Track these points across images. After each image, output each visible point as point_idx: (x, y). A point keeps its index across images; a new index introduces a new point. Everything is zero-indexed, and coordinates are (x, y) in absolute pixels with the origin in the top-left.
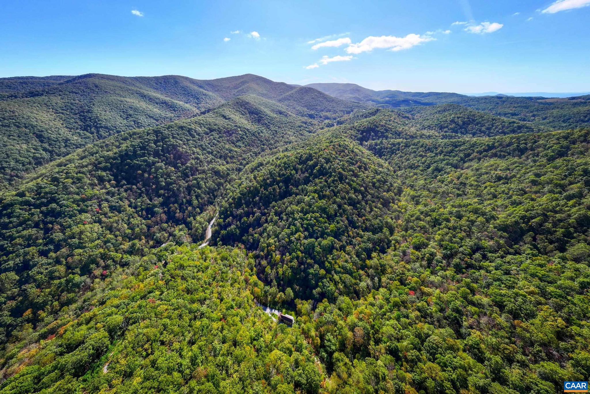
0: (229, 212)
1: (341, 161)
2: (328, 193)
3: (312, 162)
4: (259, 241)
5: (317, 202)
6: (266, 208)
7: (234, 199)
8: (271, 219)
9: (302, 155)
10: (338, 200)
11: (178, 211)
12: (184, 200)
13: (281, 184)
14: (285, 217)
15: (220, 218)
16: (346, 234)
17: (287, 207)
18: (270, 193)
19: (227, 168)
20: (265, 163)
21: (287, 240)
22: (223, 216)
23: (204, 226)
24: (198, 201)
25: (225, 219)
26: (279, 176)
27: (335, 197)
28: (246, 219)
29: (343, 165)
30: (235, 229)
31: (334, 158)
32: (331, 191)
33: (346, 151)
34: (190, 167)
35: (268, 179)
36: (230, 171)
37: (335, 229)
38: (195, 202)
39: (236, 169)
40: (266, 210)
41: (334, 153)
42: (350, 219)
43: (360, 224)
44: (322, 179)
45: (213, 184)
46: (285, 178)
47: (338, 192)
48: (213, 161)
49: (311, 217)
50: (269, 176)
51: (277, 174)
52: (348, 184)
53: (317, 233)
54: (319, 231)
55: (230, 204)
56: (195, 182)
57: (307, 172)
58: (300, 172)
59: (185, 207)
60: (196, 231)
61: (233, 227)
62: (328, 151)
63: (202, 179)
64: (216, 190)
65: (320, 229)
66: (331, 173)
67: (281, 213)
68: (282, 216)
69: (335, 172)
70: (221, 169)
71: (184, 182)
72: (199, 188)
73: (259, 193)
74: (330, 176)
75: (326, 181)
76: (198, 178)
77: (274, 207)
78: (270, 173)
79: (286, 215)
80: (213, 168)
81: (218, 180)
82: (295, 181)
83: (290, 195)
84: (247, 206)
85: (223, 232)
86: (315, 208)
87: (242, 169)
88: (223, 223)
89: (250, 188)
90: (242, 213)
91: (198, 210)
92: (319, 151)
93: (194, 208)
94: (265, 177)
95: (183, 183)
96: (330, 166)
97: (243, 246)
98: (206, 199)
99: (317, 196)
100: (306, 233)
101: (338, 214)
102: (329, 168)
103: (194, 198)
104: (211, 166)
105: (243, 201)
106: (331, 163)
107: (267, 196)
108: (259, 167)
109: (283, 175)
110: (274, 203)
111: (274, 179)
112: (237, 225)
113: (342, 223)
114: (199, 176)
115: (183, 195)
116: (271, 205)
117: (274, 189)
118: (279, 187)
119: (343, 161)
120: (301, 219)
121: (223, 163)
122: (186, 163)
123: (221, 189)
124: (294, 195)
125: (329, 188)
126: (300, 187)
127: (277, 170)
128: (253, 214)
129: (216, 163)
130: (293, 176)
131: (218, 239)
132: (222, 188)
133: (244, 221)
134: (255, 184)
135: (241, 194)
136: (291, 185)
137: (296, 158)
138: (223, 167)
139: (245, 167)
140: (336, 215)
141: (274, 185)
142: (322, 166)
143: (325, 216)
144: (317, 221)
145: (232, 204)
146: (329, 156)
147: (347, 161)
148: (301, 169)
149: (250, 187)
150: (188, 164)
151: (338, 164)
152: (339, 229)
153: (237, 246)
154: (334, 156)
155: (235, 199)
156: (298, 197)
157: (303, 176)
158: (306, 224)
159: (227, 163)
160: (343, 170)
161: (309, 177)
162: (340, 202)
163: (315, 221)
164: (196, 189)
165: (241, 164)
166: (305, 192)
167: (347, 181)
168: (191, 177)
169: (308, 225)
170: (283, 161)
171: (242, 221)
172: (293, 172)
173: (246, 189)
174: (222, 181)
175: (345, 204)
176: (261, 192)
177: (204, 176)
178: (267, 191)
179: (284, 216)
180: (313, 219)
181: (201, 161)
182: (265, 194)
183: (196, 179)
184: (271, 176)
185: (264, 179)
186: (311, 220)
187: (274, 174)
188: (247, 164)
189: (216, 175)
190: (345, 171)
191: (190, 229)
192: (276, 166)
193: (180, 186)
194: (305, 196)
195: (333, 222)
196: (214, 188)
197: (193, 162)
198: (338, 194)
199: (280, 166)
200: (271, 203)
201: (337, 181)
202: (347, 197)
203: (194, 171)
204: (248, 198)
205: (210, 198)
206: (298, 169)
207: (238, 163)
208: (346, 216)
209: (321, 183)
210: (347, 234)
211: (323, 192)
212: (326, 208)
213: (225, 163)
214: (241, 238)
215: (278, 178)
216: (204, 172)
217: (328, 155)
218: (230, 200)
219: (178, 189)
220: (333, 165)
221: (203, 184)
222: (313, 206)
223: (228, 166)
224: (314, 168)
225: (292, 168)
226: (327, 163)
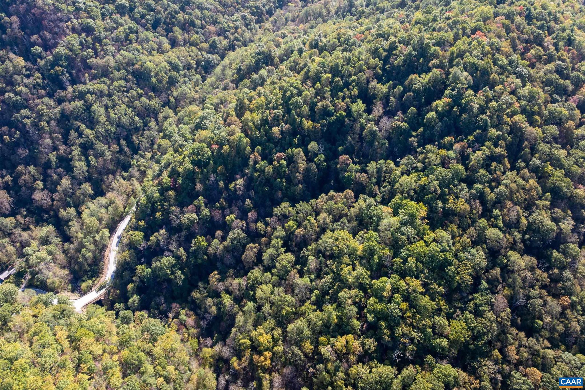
0: (158, 214)
1: (525, 79)
2: (462, 205)
3: (426, 78)
4: (232, 318)
5: (421, 236)
6: (262, 217)
7: (174, 174)
8: (273, 259)
9: (393, 47)
10: (492, 233)
11: (40, 184)
12: (53, 157)
13: (313, 145)
14: (312, 262)
15: (136, 228)
16: (496, 353)
17: (323, 230)
18: (278, 172)
19: (170, 63)
20: (277, 53)
21: (308, 346)
22: (142, 223)
23: (97, 238)
24: (88, 162)
25: (148, 232)
26: (313, 116)
27: (483, 222)
28: (204, 243)
29: (532, 98)
30: (174, 266)
31: (502, 67)
32: (474, 197)
33: (548, 40)
34: (67, 58)
35: (276, 121)
36: (178, 70)
37: (464, 335)
38: (80, 166)
39: (198, 63)
40: (260, 225)
41: (505, 45)
42: (521, 301)
43: (548, 319)
44: (449, 147)
45: (129, 112)
46: (330, 124)
47: (499, 203)
48: (133, 36)
49: (395, 290)
50: (280, 111)
51: (306, 109)
52: (536, 171)
53: (405, 348)
54: (412, 340)
55: (163, 190)
56: (79, 103)
57: (404, 112)
58: (378, 109)
59: (55, 177)
60: (78, 250)
61: (166, 260)
62: (485, 41)
63: (101, 94)
64: (137, 129)
65: (415, 334)
66: (485, 128)
67: (304, 242)
68: (304, 252)
69: (498, 126)
70: (150, 65)
71: (51, 103)
72: (92, 123)
73: (246, 164)
74: (480, 141)
75: (464, 159)
76: (89, 92)
77: (284, 218)
78: (286, 101)
79: (318, 253)
80: (131, 63)
81: (144, 99)
82: (361, 138)
83: (340, 189)
84: (210, 202)
85: (143, 270)
86: (412, 260)
87: (213, 67)
88: (143, 244)
89: (221, 147)
90: (192, 221)
91: (87, 187)
92: (456, 38)
93: (77, 182)
94: (270, 115)
95: (49, 107)
96: (488, 101)
97: (190, 321)
98: (108, 155)
99: (421, 210)
100: (370, 343)
101: (484, 284)
102: (482, 110)
103: (76, 152)
104: (126, 55)
105: (199, 186)
106: (492, 88)
107: (268, 181)
108: (256, 68)
109: (326, 113)
110: (285, 204)
111: (293, 123)
112: (178, 258)
113: (490, 315)
114: (92, 86)
115: (48, 141)
116: (277, 210)
117: (291, 160)
118: (306, 152)
119: (532, 80)
120: (362, 287)
121: (160, 45)
122: (55, 45)
123: (150, 129)
124: (349, 192)
125: (470, 187)
126: (372, 166)
127: (309, 93)
128: (226, 228)
129: (141, 43)
130: (355, 120)
131: (130, 286)
132: (153, 124)
133: (199, 248)
134: (239, 134)
135: (193, 162)
136: (346, 152)
137: (375, 53)
138: (158, 58)
139: (223, 57)
140: (475, 288)
141: (291, 145)
142: (456, 100)
143: (442, 289)
144: (413, 306)
145: (168, 189)
146: (488, 60)
147: (547, 83)
148: (386, 98)
149: (221, 144)
150: (60, 50)
151: (513, 92)
152: (476, 338)
153: (177, 315)
154: (504, 61)
155: (179, 174)
156: (363, 202)
157: (386, 123)
158: (374, 312)
159: (174, 43)
160: (529, 115)
161: (406, 134)
162: (498, 241)
163: (404, 306)
164: (83, 127)
165: (213, 48)
166: (387, 187)
167: (535, 161)
168: (70, 89)
169: (381, 316)
170: (330, 59)
171: (194, 248)
172: (358, 107)
173: (209, 145)
174: (155, 103)
175: (513, 247)
176: (251, 162)
177: (104, 87)
178: (270, 163)
179: (311, 258)
180: (398, 297)
181: (98, 40)
182: (262, 171)
183: (81, 96)
184: (288, 111)
185: (265, 122)
186: (390, 300)
187: (297, 106)
188: (232, 47)
189: (138, 84)
190: (532, 123)
191: (67, 238)
192: (306, 77)
193: (40, 116)
194: (385, 202)
195: (462, 310)
196: (132, 123)
197: (76, 42)
198: (496, 212)
199: (317, 78)
200: (278, 204)
201: (498, 159)
202: (524, 221)
203: (79, 71)
204: (212, 177)
205: (121, 151)
206: (374, 96)
207: (205, 45)
208: (507, 291)
209: (444, 163)
210: (501, 351)
211: (445, 201)
212: (447, 263)
213: (166, 45)
214: (189, 294)
215: (308, 124)
216: (105, 73)
217: (485, 54)
218: (165, 177)
219: (35, 125)
220: (497, 98)
221: (102, 110)
222: (404, 252)
223: (173, 55)
224: (429, 102)
225: (356, 92)
226: (476, 88)
